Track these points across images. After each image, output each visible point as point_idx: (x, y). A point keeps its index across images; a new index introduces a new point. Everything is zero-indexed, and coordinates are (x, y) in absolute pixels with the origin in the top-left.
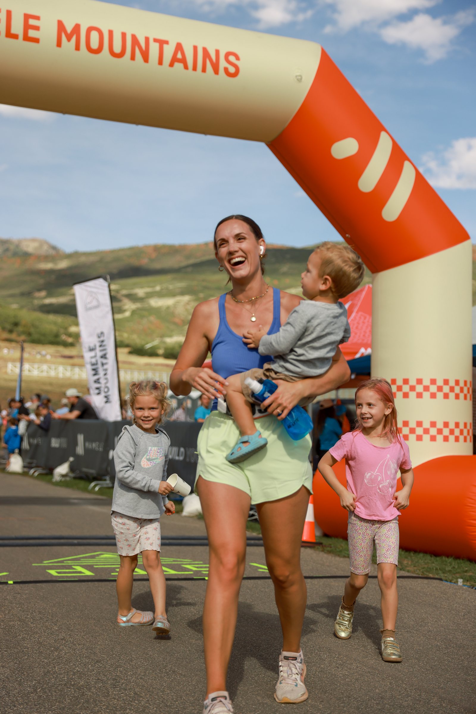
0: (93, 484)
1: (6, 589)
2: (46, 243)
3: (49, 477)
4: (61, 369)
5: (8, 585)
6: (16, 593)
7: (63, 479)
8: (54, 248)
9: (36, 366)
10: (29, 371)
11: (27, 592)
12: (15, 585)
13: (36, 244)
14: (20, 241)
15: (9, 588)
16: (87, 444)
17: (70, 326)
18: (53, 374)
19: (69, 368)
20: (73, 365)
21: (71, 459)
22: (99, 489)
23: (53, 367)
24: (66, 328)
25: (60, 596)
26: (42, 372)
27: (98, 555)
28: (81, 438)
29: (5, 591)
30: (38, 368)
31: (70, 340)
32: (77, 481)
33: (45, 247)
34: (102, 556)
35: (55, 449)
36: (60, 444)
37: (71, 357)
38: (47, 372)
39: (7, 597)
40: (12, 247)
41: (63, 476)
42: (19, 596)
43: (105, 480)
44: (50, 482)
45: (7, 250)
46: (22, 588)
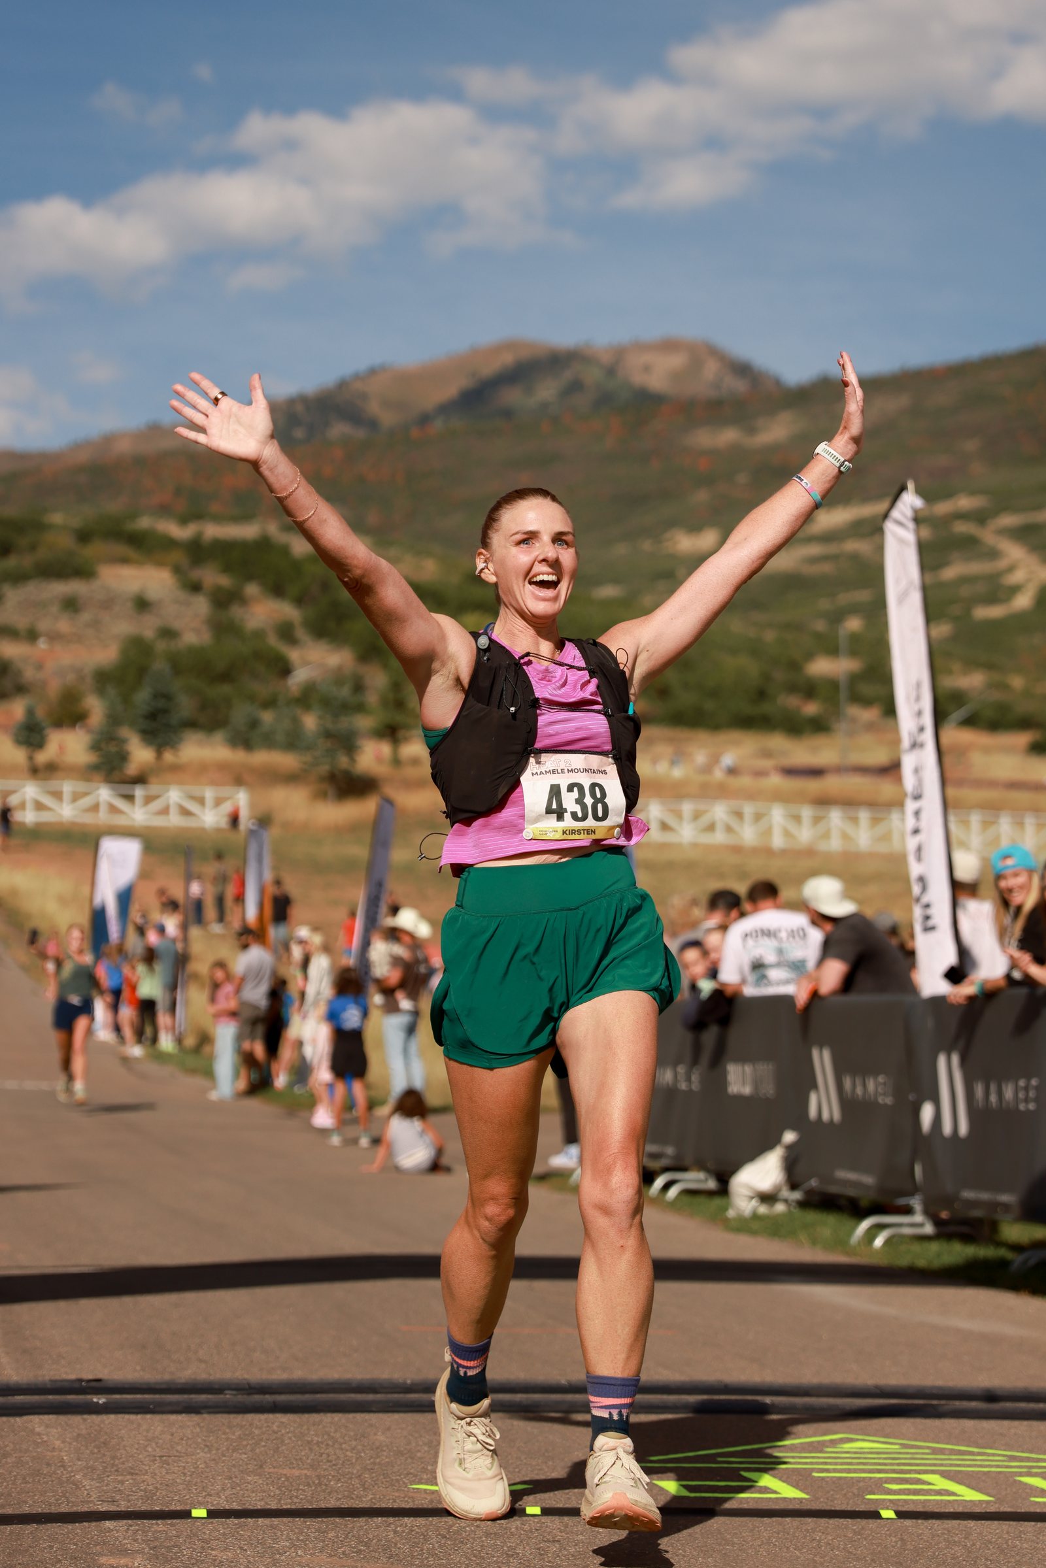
0: (865, 1224)
1: (517, 1528)
2: (714, 352)
3: (717, 1201)
4: (778, 815)
5: (525, 1518)
6: (548, 1541)
7: (763, 1209)
8: (743, 369)
9: (687, 808)
10: (665, 827)
11: (580, 1537)
12: (547, 1520)
13: (676, 361)
14: (620, 353)
15: (526, 1527)
16: (847, 1083)
17: (810, 656)
18: (748, 834)
19: (807, 812)
20: (823, 802)
21: (789, 1137)
22: (887, 1242)
23: (748, 809)
24: (795, 666)
25: (685, 1551)
26: (711, 828)
27: (833, 1443)
28: (822, 1060)
29: (512, 1534)
30: (696, 816)
31: (811, 709)
32: (811, 1216)
33: (711, 369)
34: (847, 1446)
35: (740, 1098)
36: (756, 1084)
37: (816, 772)
38: (729, 829)
39: (518, 1551)
40: (592, 376)
41: (767, 1198)
42: (555, 1548)
43: (907, 1211)
44: (720, 1219)
45: (575, 387)
46: (566, 1526)
